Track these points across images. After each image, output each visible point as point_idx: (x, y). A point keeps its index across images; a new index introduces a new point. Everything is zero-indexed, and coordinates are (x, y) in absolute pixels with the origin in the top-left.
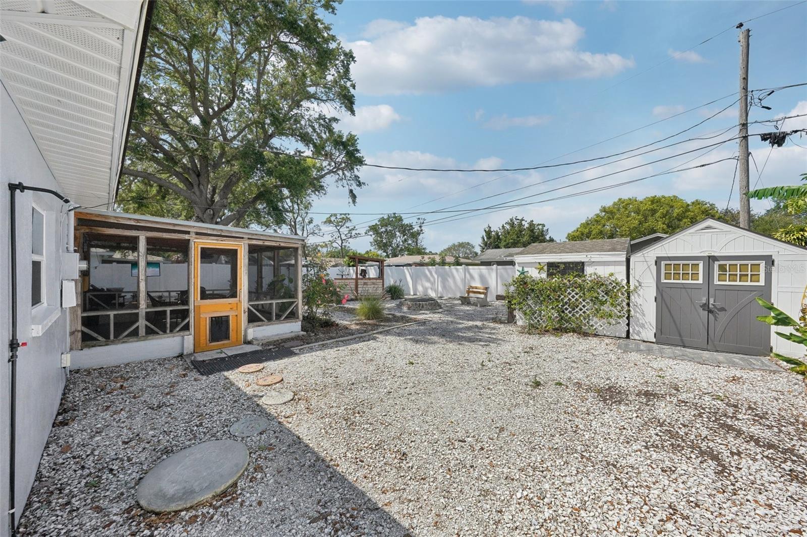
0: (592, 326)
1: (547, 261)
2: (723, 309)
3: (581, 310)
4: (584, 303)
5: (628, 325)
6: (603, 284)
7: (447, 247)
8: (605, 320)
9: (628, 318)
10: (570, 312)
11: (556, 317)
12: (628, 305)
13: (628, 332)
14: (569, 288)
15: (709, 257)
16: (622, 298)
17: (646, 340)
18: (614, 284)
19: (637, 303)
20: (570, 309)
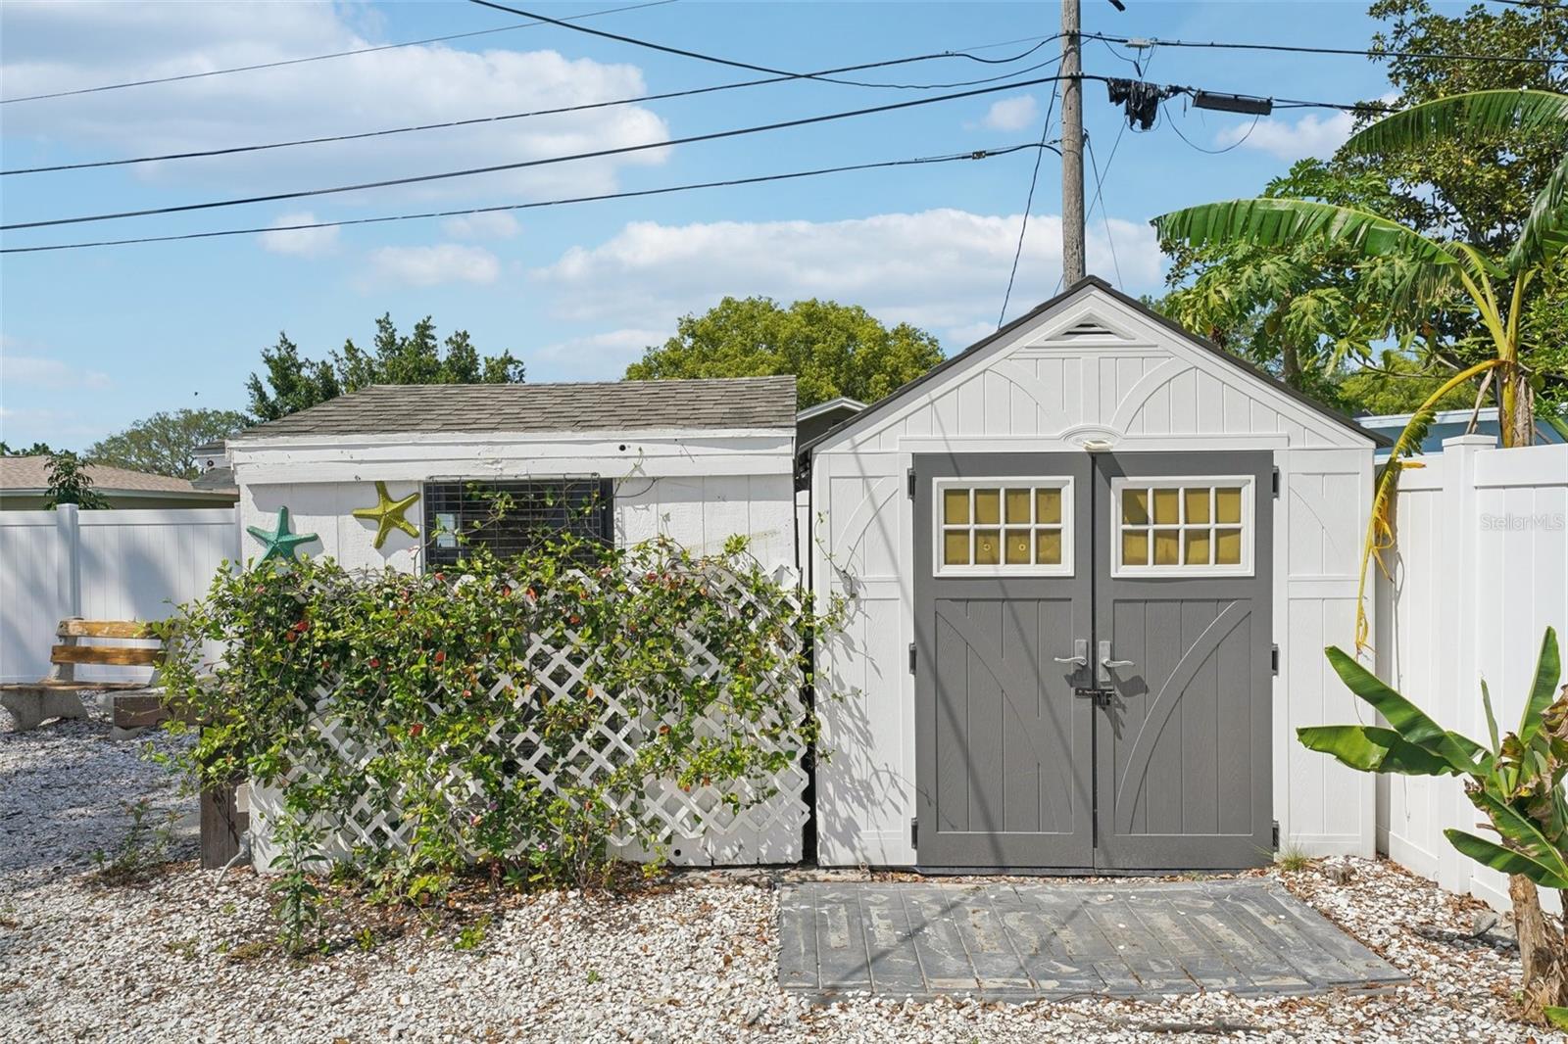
0: (656, 823)
1: (421, 473)
2: (1137, 686)
3: (600, 743)
4: (614, 707)
5: (809, 796)
6: (698, 600)
7: (128, 428)
8: (711, 789)
9: (808, 764)
10: (544, 766)
11: (476, 802)
12: (807, 696)
13: (810, 831)
14: (539, 627)
15: (1095, 457)
16: (783, 660)
17: (878, 862)
18: (748, 596)
19: (842, 686)
20: (544, 750)
